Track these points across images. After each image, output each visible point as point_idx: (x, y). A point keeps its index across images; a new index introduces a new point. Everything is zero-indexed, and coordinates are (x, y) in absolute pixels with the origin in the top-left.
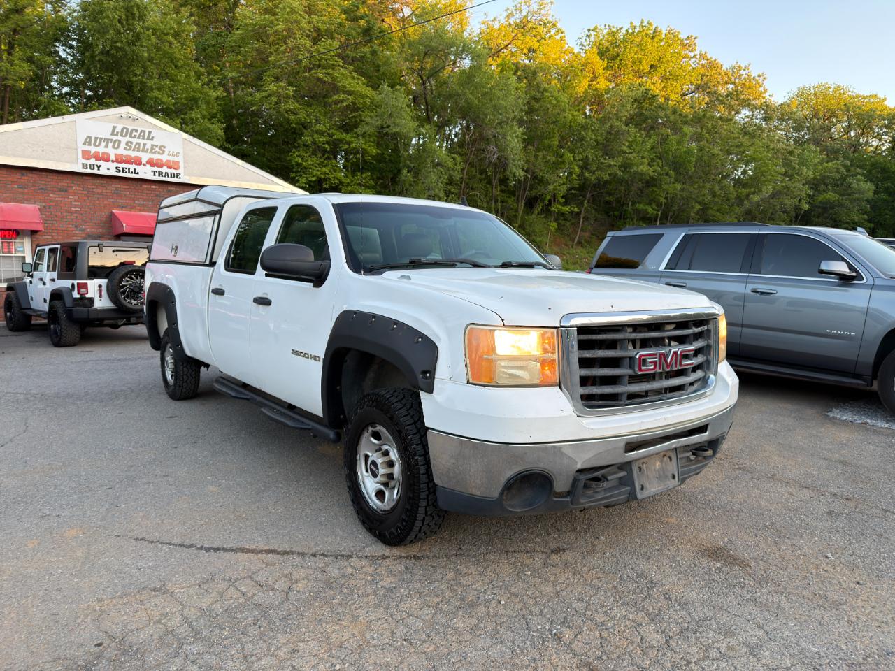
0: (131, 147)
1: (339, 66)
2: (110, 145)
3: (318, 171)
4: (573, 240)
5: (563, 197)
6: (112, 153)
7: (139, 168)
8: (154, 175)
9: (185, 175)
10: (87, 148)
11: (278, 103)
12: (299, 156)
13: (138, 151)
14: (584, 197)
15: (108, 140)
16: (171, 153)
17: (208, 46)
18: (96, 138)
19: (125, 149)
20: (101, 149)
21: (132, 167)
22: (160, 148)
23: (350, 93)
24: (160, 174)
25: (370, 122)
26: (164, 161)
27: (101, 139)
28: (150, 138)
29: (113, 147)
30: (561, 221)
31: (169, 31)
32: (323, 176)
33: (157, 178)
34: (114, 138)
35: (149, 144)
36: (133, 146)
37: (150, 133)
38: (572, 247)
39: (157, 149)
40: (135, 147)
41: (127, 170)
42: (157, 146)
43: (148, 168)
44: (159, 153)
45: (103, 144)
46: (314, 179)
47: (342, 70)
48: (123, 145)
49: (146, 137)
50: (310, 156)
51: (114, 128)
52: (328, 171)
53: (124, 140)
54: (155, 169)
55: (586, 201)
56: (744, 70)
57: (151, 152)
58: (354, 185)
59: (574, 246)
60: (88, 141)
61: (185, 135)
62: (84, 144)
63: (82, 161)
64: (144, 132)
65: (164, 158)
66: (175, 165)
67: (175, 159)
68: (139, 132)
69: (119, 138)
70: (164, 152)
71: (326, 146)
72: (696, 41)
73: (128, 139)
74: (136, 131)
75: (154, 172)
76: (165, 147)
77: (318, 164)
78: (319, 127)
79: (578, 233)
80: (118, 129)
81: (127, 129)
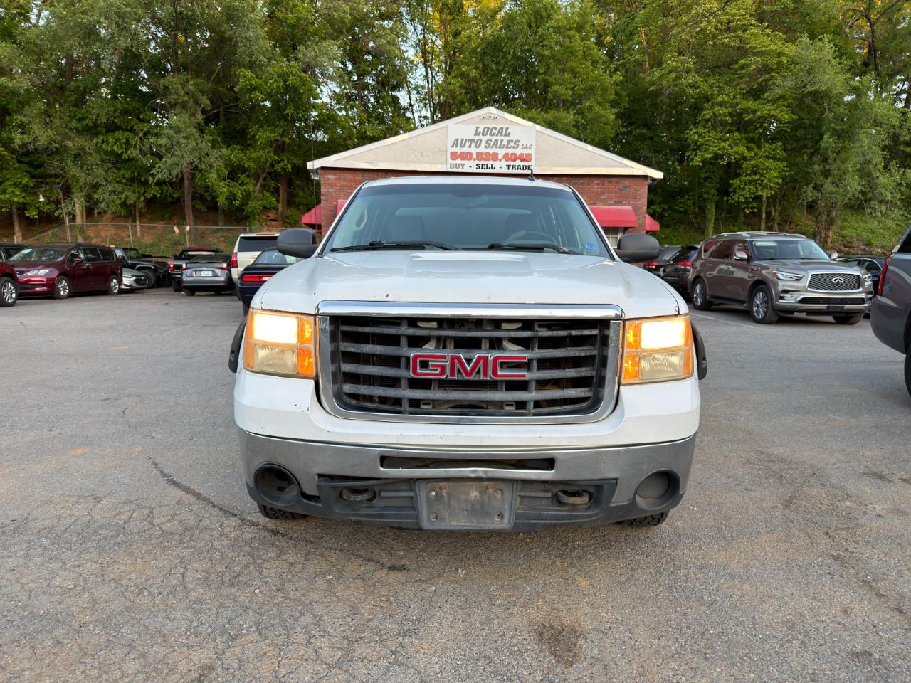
0: (490, 144)
1: (751, 25)
2: (473, 144)
3: (715, 146)
6: (474, 151)
7: (496, 164)
8: (509, 169)
9: (536, 166)
10: (454, 149)
11: (678, 78)
12: (696, 133)
13: (496, 147)
15: (472, 141)
16: (525, 146)
17: (618, 32)
18: (462, 140)
19: (486, 147)
20: (466, 150)
21: (490, 163)
22: (515, 143)
23: (761, 53)
24: (514, 167)
25: (783, 84)
26: (518, 154)
27: (466, 140)
28: (507, 134)
29: (476, 147)
31: (571, 26)
32: (720, 152)
33: (511, 171)
34: (477, 138)
35: (506, 139)
36: (492, 143)
37: (507, 129)
39: (512, 144)
40: (493, 144)
41: (485, 167)
42: (512, 141)
43: (504, 163)
44: (514, 147)
45: (468, 144)
46: (710, 156)
47: (754, 30)
48: (484, 144)
49: (504, 133)
50: (708, 132)
51: (477, 128)
52: (727, 147)
53: (484, 139)
54: (510, 163)
57: (507, 147)
58: (760, 158)
60: (456, 143)
61: (538, 127)
62: (453, 146)
63: (450, 161)
64: (502, 129)
65: (518, 152)
66: (526, 158)
67: (527, 151)
68: (498, 129)
69: (481, 137)
70: (518, 145)
71: (727, 118)
73: (488, 137)
74: (496, 129)
75: (508, 166)
76: (519, 141)
77: (718, 140)
78: (720, 99)
80: (481, 130)
81: (488, 128)
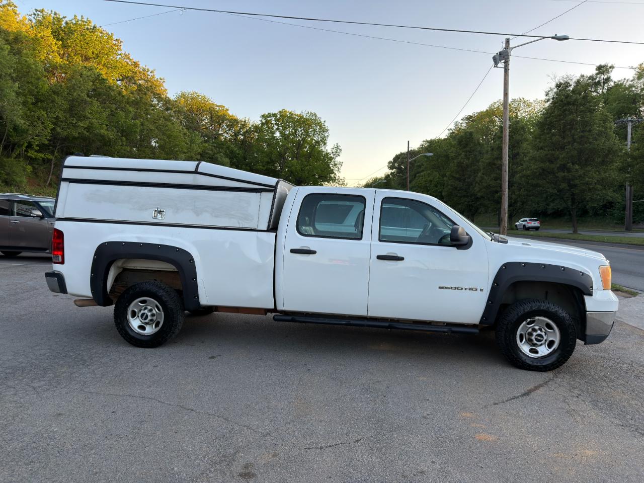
4: (45, 181)
5: (37, 146)
14: (55, 147)
30: (34, 165)
38: (45, 187)
55: (56, 151)
56: (151, 72)
59: (47, 187)
72: (122, 44)
79: (50, 176)
